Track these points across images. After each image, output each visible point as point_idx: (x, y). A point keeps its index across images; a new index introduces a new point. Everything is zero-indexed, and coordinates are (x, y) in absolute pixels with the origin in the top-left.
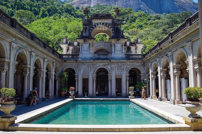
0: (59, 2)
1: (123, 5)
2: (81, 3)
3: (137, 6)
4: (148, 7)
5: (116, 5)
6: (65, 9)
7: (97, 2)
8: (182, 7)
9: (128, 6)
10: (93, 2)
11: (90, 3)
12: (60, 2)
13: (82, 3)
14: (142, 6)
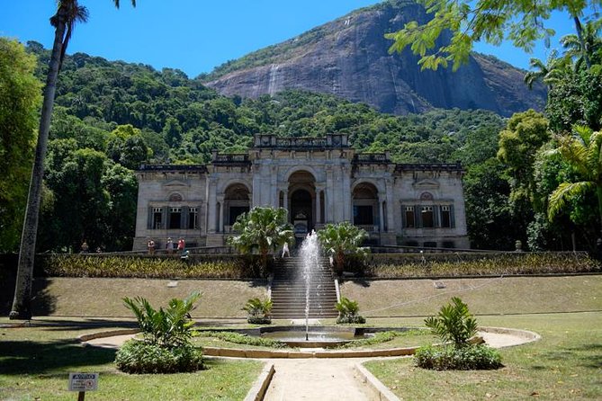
0: (191, 87)
1: (350, 88)
2: (244, 82)
3: (387, 90)
4: (415, 92)
5: (334, 88)
6: (213, 112)
7: (285, 79)
8: (503, 91)
9: (364, 89)
10: (275, 81)
11: (267, 83)
12: (195, 87)
13: (247, 83)
14: (398, 90)
